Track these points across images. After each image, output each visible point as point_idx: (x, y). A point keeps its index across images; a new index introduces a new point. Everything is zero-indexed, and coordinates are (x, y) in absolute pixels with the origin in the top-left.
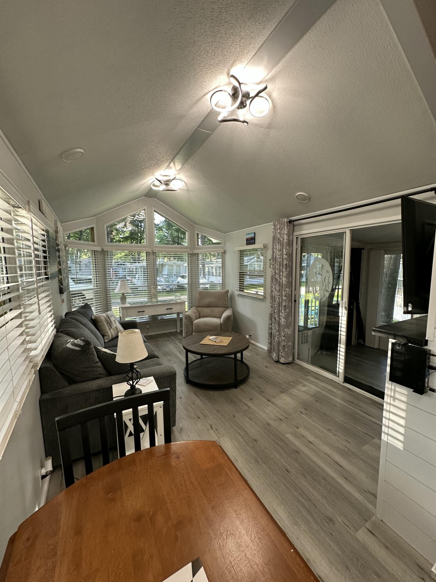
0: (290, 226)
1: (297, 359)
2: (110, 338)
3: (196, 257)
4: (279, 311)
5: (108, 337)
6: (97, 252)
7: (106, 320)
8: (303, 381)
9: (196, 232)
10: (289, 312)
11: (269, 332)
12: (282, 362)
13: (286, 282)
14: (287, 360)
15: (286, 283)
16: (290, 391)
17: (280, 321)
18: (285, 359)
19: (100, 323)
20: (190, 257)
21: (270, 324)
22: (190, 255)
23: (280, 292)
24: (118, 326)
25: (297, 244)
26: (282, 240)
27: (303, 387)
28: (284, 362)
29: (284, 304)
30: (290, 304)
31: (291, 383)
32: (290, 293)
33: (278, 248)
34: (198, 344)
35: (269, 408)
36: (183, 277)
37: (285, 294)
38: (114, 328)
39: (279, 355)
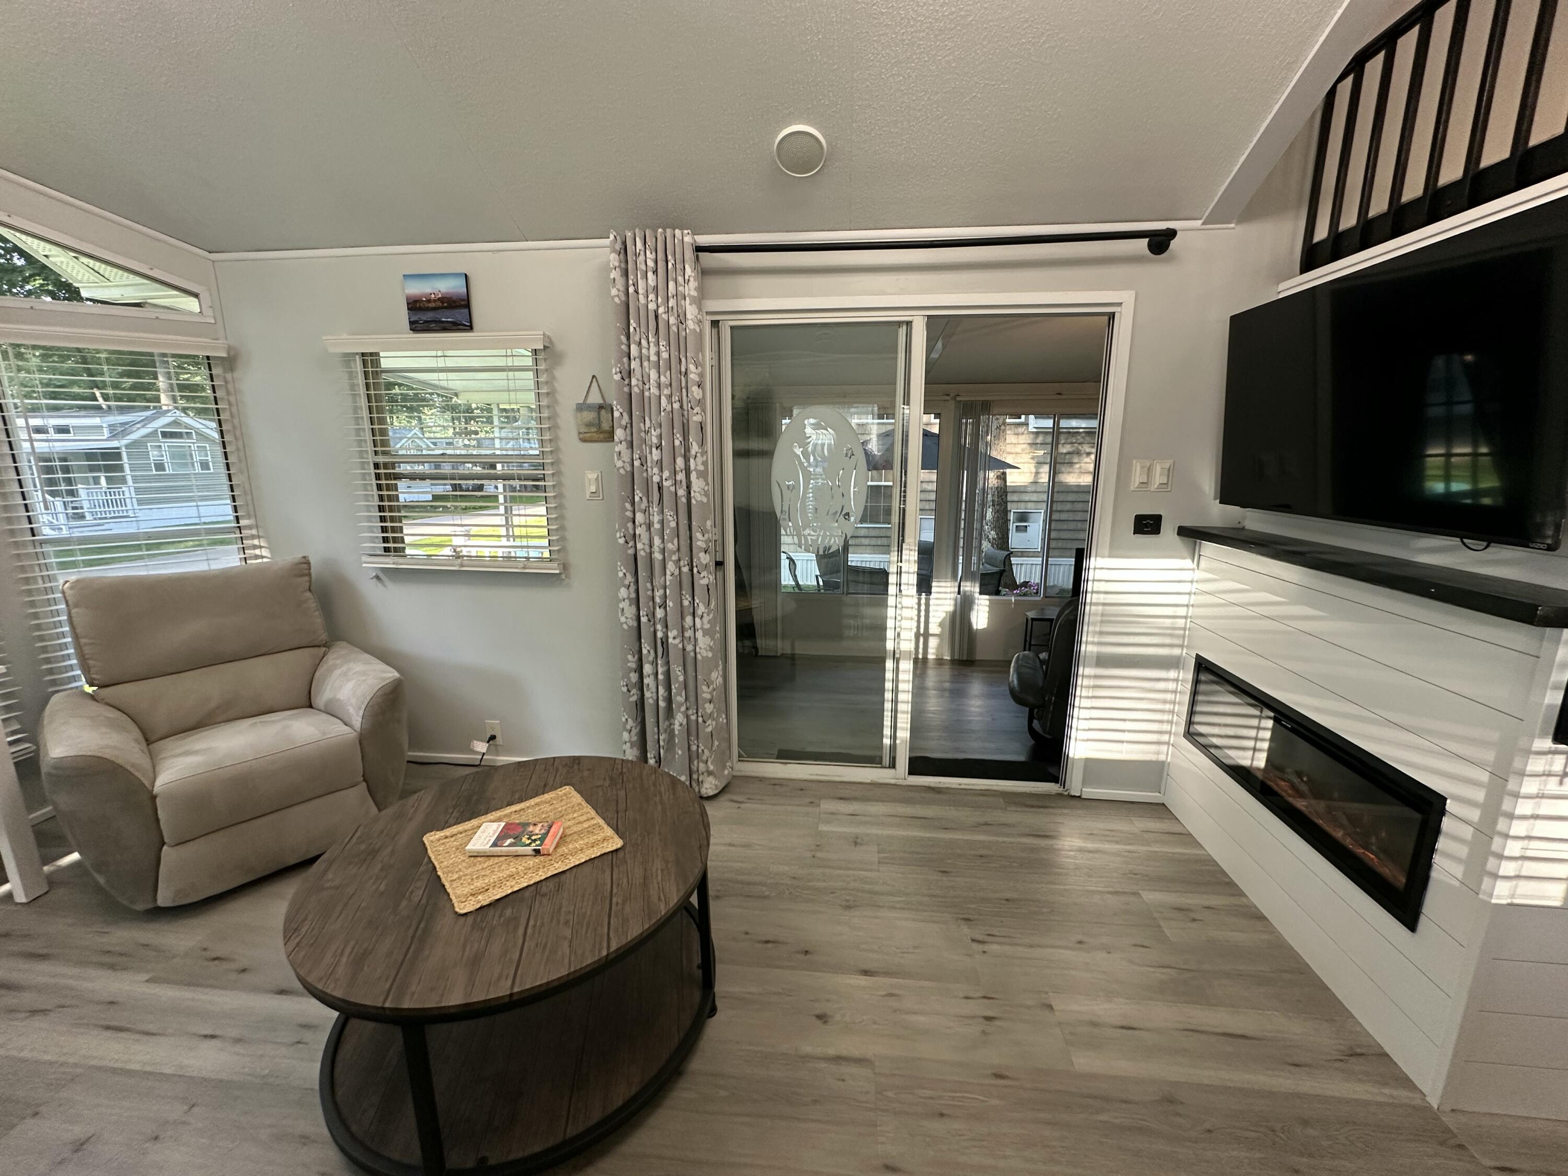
1: (739, 760)
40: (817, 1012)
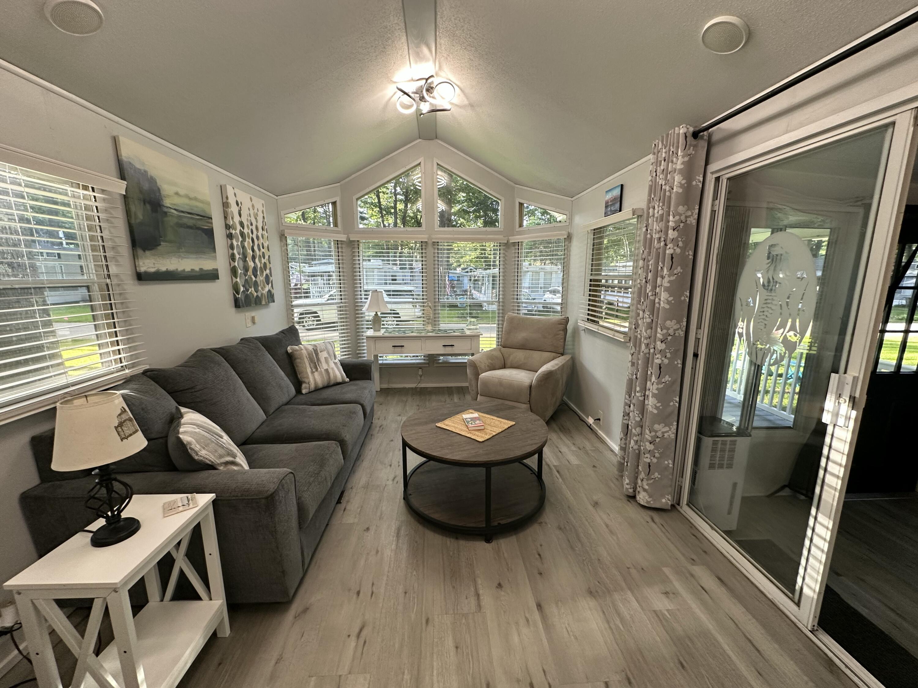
0: (695, 146)
1: (688, 505)
2: (312, 386)
3: (515, 249)
4: (646, 379)
5: (307, 385)
6: (342, 244)
7: (310, 357)
8: (671, 577)
9: (518, 200)
10: (673, 383)
11: (623, 423)
12: (642, 503)
13: (669, 302)
14: (654, 500)
15: (667, 307)
16: (616, 596)
17: (646, 402)
18: (650, 497)
19: (298, 361)
20: (504, 249)
21: (626, 404)
22: (504, 246)
23: (652, 328)
24: (333, 369)
25: (715, 197)
26: (668, 188)
27: (663, 597)
28: (646, 505)
29: (658, 361)
30: (680, 362)
31: (633, 571)
32: (682, 334)
33: (658, 212)
34: (432, 426)
35: (525, 631)
36: (554, 292)
37: (663, 335)
38: (321, 371)
39: (636, 484)
40: (502, 583)
